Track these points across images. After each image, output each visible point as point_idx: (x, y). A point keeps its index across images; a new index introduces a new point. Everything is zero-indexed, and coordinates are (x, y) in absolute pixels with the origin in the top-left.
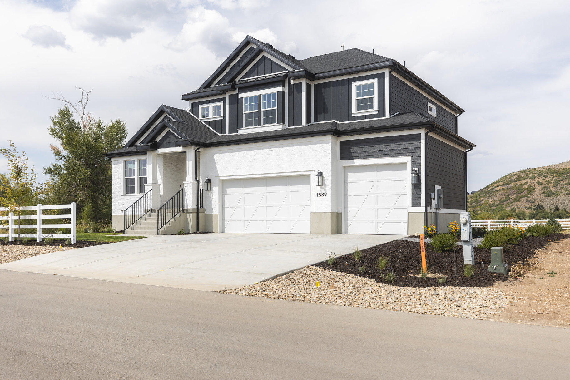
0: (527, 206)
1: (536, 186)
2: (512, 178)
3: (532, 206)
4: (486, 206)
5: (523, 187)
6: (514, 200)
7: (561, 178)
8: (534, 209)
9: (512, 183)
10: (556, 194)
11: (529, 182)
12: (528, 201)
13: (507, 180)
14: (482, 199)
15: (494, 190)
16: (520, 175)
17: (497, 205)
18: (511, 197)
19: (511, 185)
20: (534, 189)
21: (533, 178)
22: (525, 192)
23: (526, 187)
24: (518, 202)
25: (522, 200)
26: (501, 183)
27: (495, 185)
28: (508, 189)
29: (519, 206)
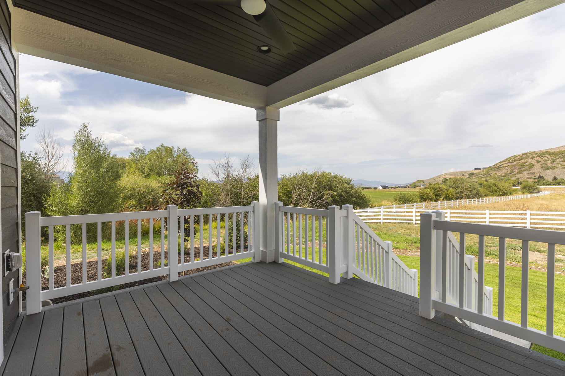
0: (528, 177)
1: (536, 163)
2: (515, 159)
3: (533, 176)
4: (495, 177)
5: (525, 164)
6: (518, 173)
7: (557, 157)
8: (535, 179)
9: (516, 162)
10: (553, 168)
11: (529, 160)
12: (529, 173)
13: (511, 160)
15: (501, 166)
16: (522, 156)
17: (504, 176)
18: (515, 171)
19: (515, 163)
20: (534, 165)
21: (533, 158)
22: (527, 167)
23: (527, 164)
24: (521, 174)
25: (524, 172)
26: (506, 162)
27: (502, 163)
28: (512, 165)
29: (522, 177)
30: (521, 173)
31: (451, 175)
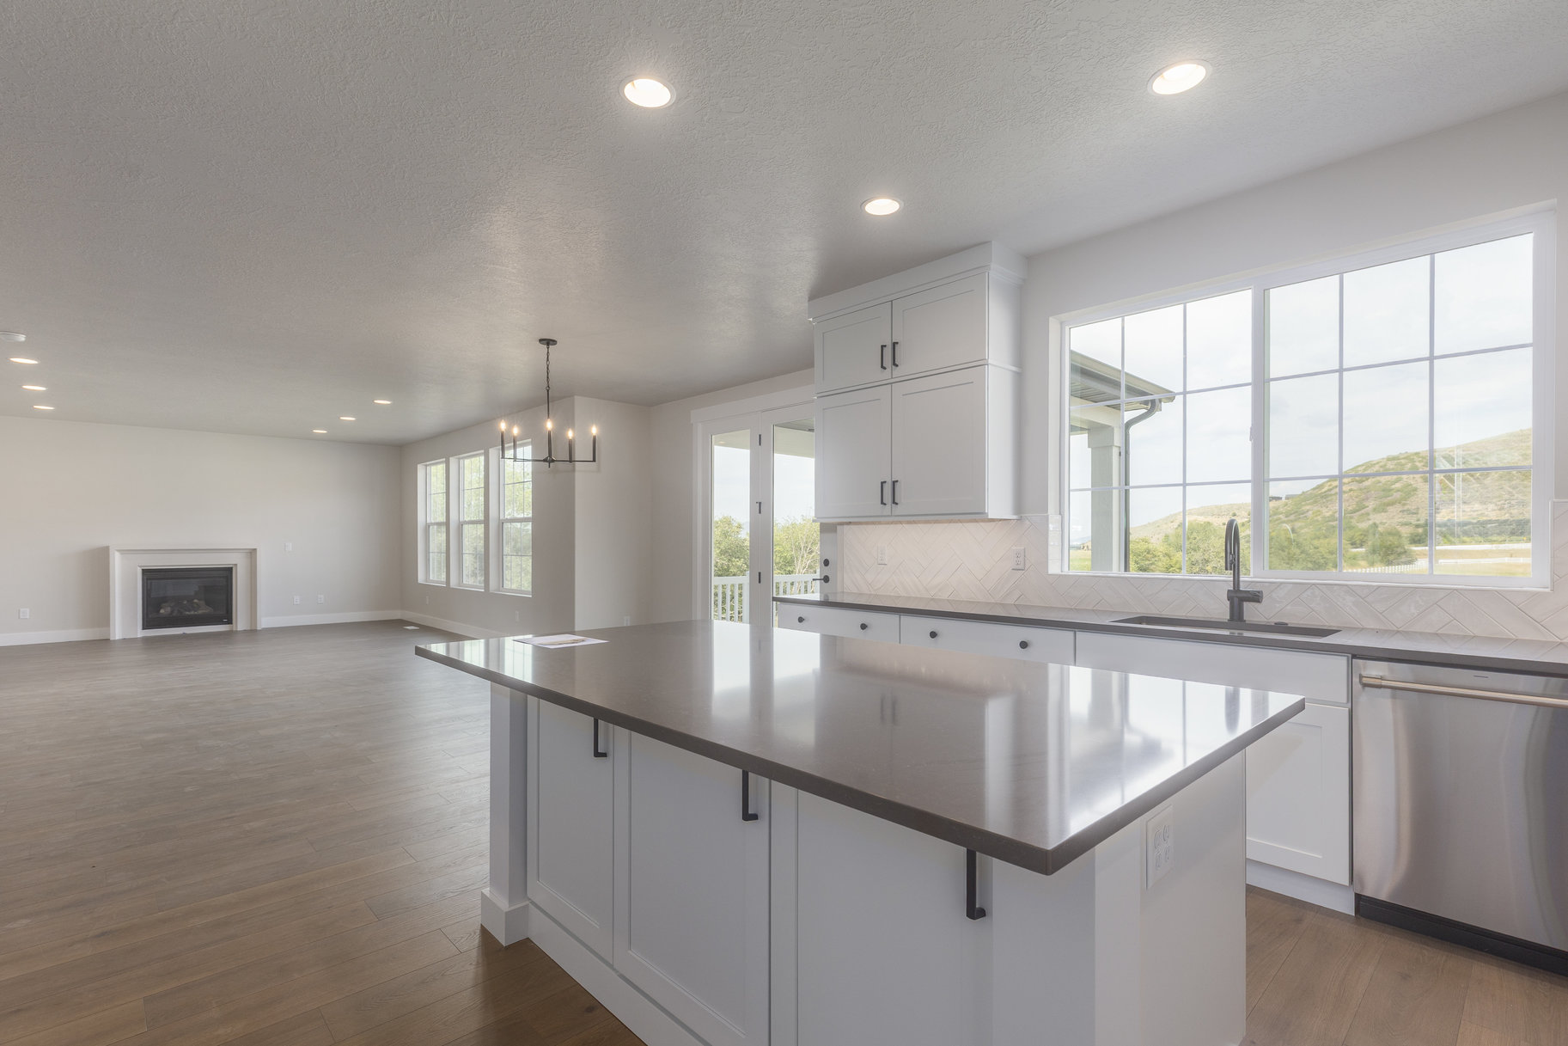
30: (1384, 511)
31: (1201, 514)
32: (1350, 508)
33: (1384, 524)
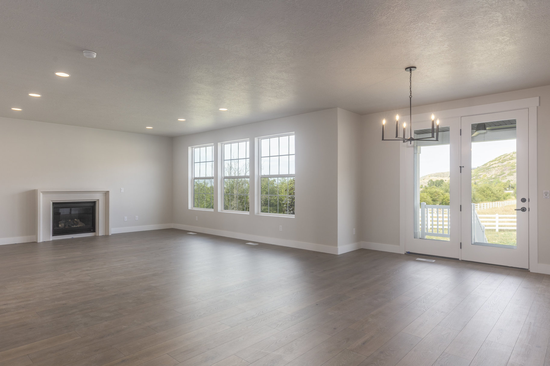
2: (506, 158)
9: (506, 162)
13: (502, 159)
14: (481, 173)
17: (494, 179)
18: (505, 172)
24: (512, 176)
28: (502, 166)
29: (512, 179)
32: (498, 174)
33: (512, 181)
